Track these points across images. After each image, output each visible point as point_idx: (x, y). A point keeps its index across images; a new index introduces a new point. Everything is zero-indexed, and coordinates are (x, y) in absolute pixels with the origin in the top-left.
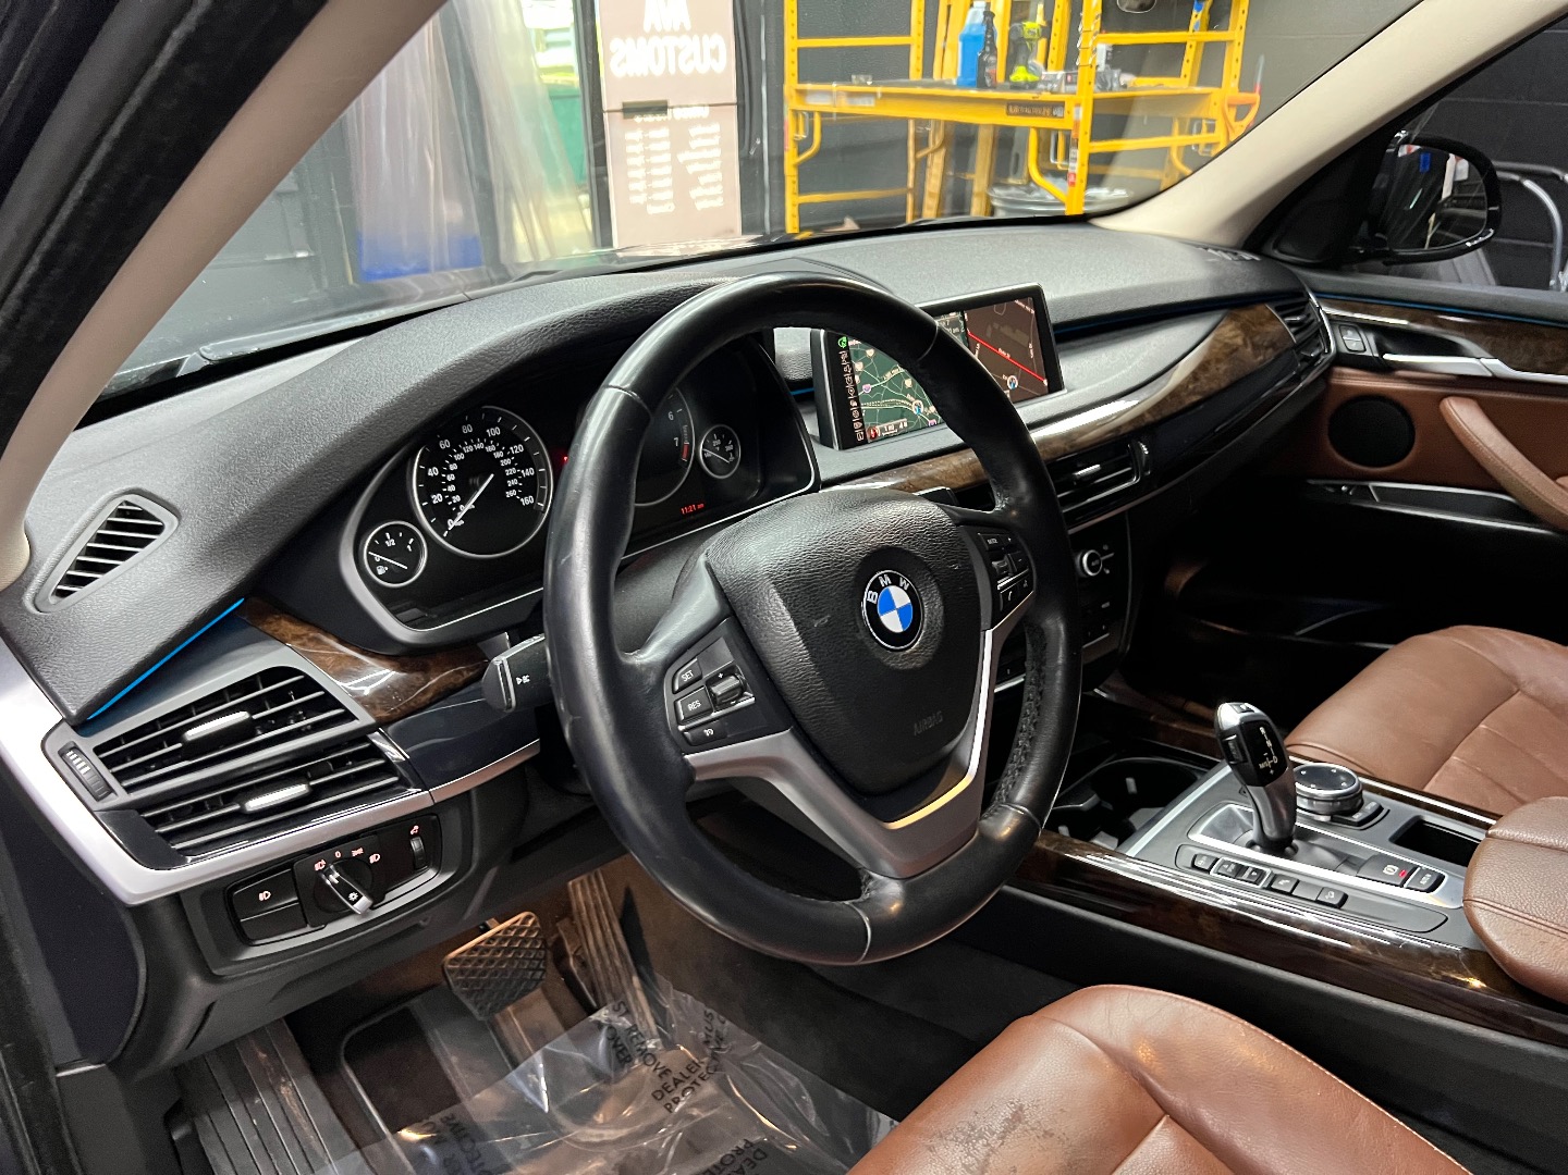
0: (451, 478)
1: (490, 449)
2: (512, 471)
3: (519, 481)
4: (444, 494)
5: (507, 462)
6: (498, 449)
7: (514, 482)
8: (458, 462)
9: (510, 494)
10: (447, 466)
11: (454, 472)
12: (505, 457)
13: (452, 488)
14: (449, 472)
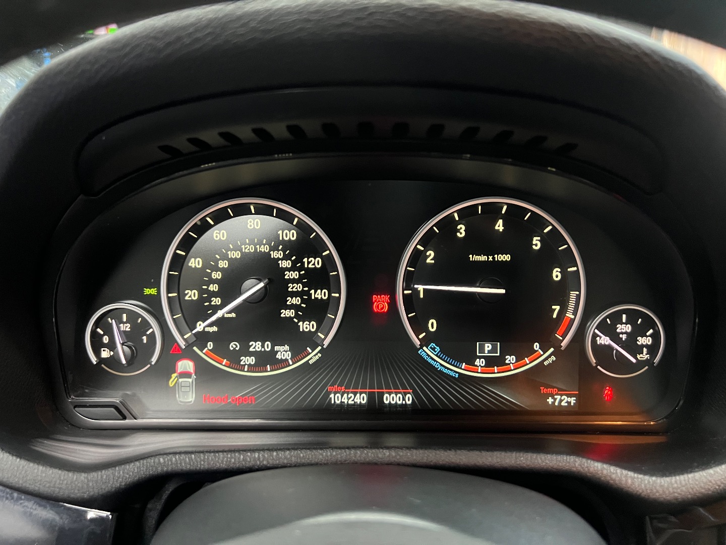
0: (217, 275)
1: (275, 255)
2: (299, 287)
3: (303, 301)
4: (201, 292)
5: (295, 275)
6: (286, 258)
7: (296, 301)
8: (231, 261)
9: (287, 313)
10: (217, 261)
11: (222, 270)
12: (293, 269)
13: (214, 288)
14: (216, 269)
